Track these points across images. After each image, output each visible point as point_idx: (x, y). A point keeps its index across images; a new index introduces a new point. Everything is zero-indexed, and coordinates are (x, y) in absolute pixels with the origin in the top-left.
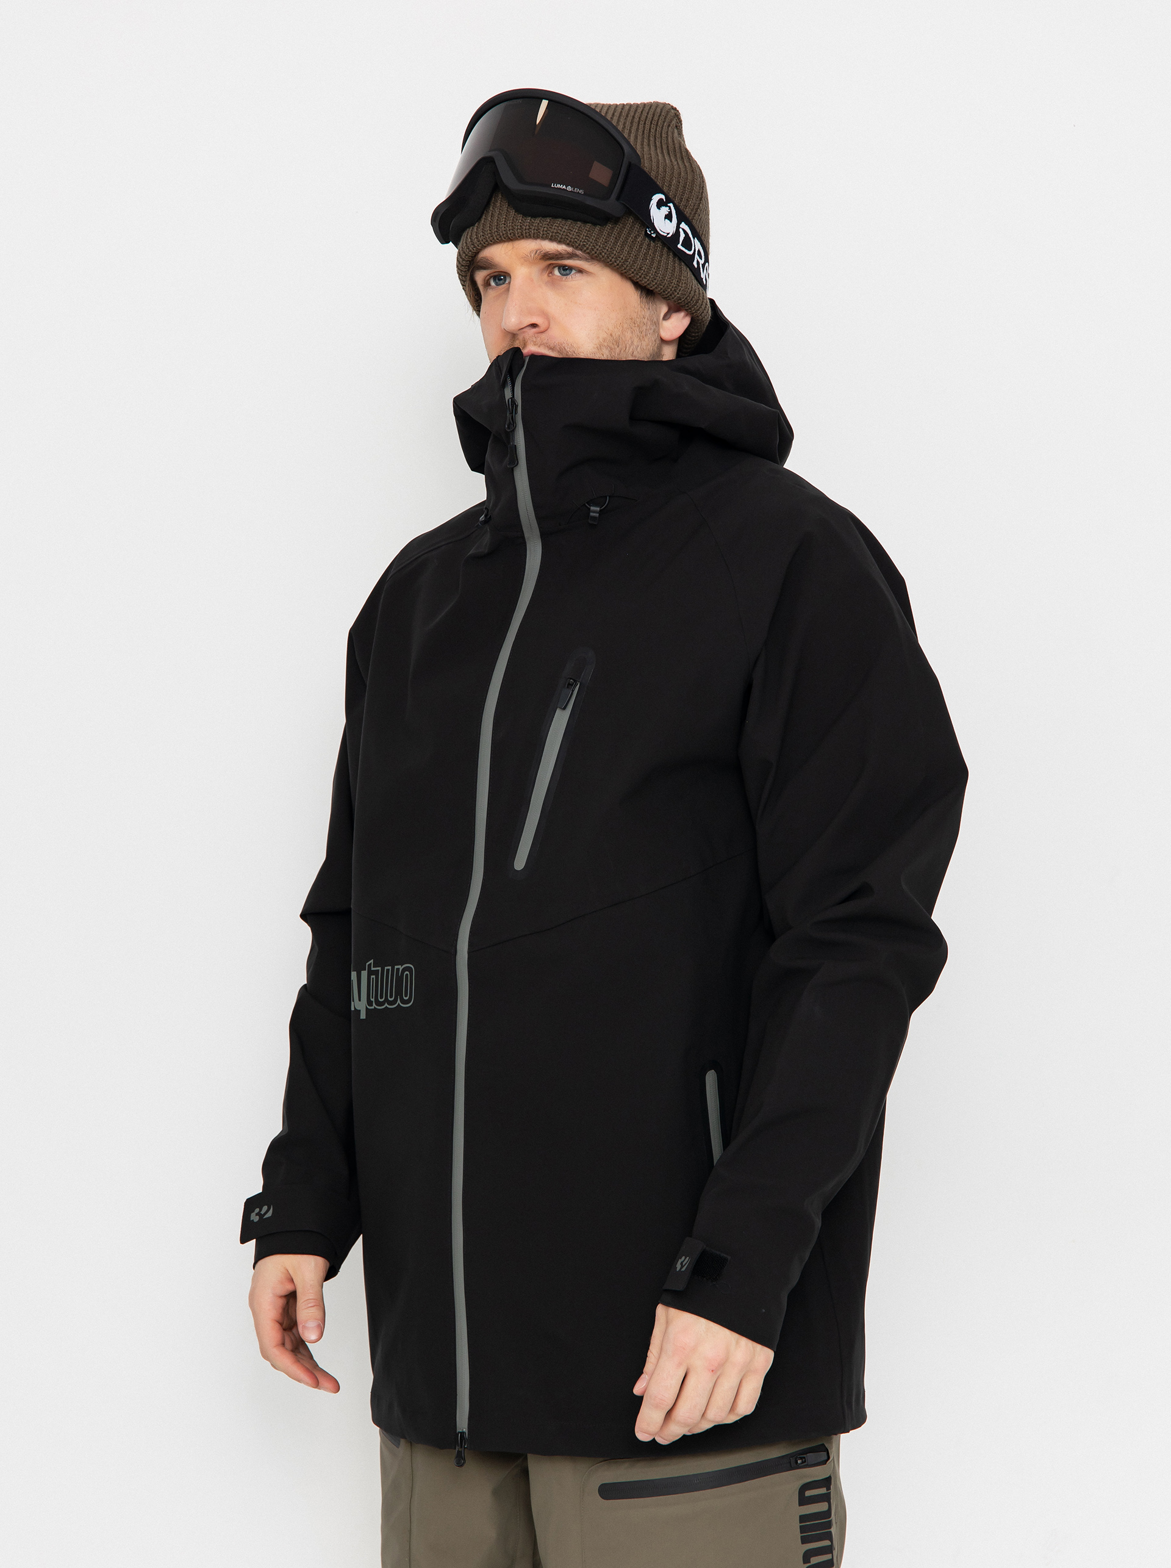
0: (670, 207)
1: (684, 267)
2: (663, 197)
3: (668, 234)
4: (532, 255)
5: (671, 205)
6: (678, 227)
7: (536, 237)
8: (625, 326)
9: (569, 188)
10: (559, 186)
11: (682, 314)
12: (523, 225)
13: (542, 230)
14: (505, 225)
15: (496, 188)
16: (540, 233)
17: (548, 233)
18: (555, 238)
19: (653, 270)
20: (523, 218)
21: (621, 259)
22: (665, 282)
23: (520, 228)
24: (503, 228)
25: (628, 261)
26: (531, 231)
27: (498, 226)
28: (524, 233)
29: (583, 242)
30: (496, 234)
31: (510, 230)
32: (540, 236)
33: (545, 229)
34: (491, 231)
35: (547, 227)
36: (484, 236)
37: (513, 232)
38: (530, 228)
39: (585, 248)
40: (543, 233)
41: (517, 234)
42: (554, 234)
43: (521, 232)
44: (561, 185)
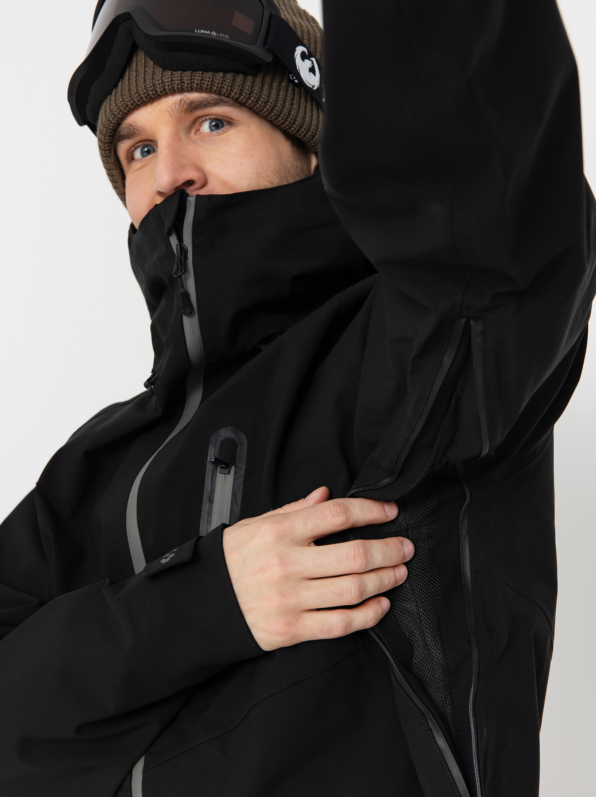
0: (312, 61)
2: (306, 50)
3: (314, 87)
4: (177, 107)
5: (313, 59)
7: (181, 90)
9: (214, 33)
10: (202, 31)
12: (165, 79)
13: (186, 80)
14: (144, 83)
15: (134, 49)
16: (185, 83)
17: (193, 82)
18: (201, 86)
19: (301, 116)
20: (163, 72)
21: (270, 104)
22: (312, 129)
23: (161, 82)
24: (143, 86)
25: (277, 106)
26: (174, 83)
27: (137, 86)
28: (167, 88)
29: (229, 88)
30: (137, 94)
31: (151, 87)
32: (185, 86)
33: (189, 78)
34: (130, 94)
35: (191, 76)
36: (123, 101)
37: (155, 89)
38: (173, 80)
39: (233, 94)
40: (188, 82)
41: (159, 90)
42: (199, 82)
43: (163, 87)
44: (206, 31)
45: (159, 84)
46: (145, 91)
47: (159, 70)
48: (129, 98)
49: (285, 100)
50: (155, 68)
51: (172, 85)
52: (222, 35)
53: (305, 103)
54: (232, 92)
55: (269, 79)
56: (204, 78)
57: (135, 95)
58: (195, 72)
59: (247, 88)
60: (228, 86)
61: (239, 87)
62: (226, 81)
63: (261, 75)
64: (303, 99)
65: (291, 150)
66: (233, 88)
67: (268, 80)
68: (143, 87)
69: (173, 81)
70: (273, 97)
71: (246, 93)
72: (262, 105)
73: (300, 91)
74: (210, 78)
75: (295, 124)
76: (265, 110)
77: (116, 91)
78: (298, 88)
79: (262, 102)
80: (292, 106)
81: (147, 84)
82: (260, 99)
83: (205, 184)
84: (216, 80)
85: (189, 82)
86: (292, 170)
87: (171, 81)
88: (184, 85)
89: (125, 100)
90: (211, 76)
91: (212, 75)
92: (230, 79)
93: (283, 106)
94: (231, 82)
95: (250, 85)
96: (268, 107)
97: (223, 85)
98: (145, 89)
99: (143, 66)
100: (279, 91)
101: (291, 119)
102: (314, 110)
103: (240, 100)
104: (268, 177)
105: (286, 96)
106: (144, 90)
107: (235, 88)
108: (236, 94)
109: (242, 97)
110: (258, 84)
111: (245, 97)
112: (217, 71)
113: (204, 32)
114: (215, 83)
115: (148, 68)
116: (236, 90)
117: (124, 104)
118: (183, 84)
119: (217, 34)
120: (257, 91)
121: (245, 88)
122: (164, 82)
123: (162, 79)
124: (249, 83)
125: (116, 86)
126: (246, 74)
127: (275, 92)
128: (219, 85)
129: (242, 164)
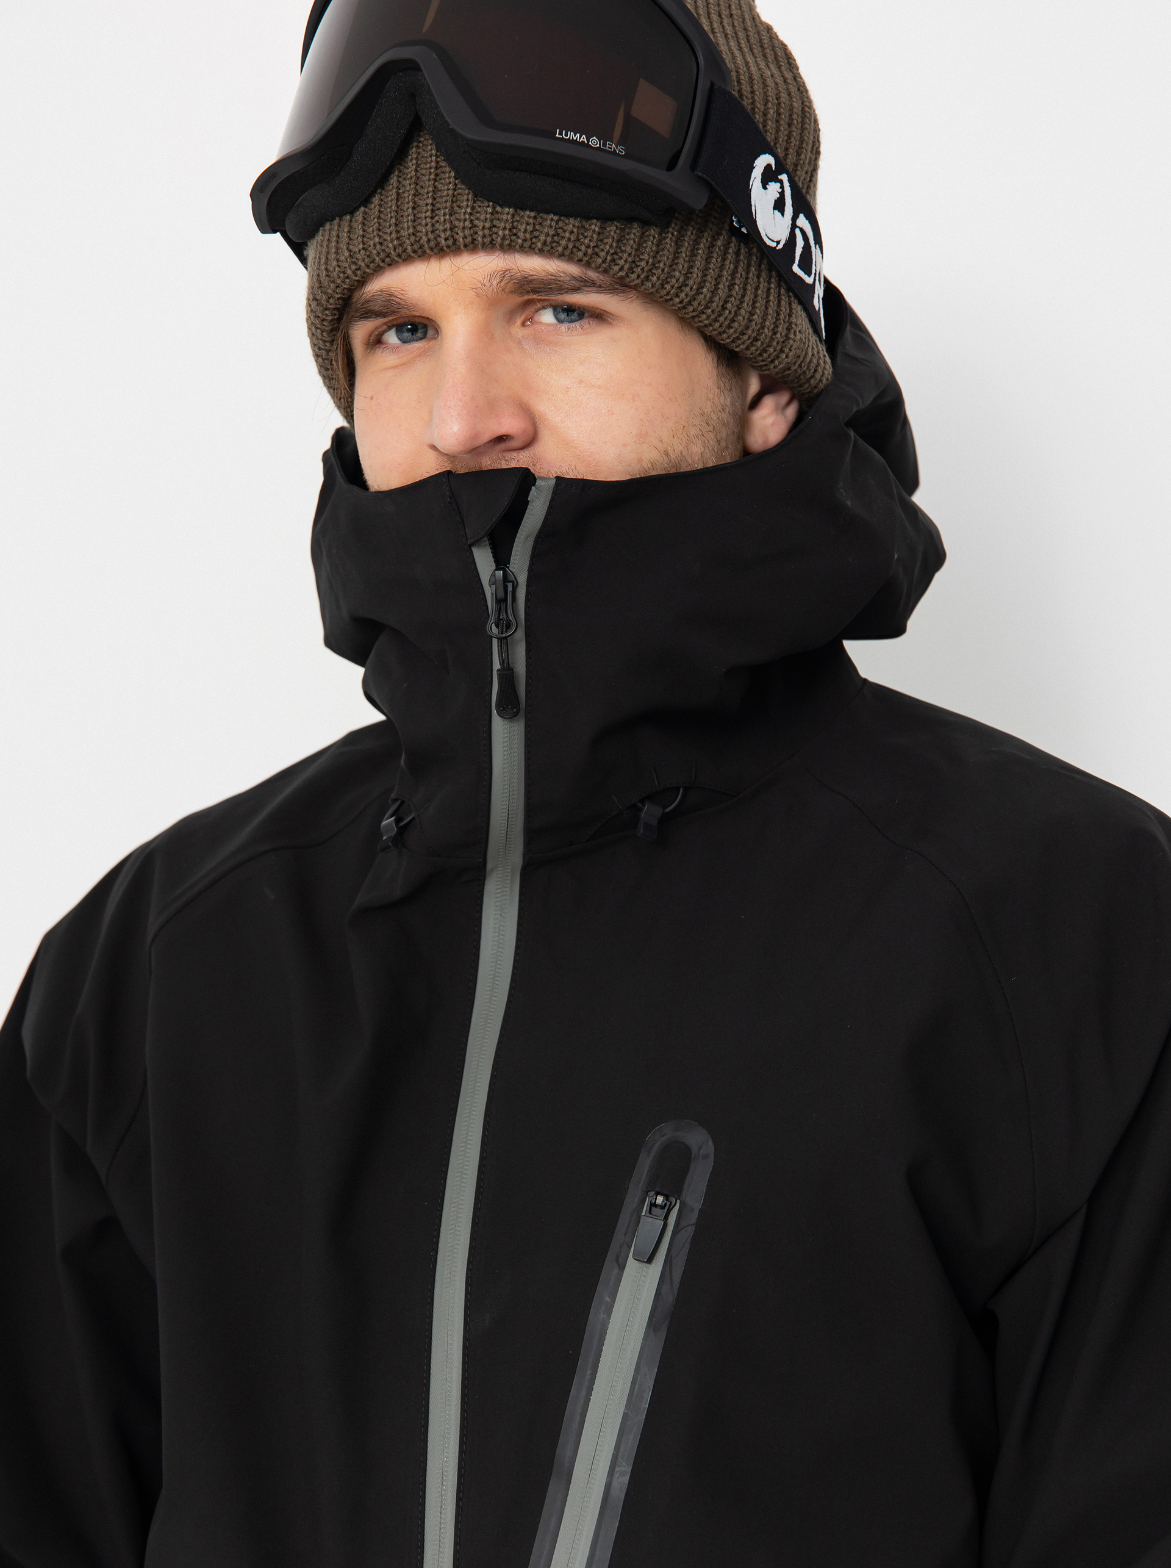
0: (781, 182)
1: (798, 309)
2: (773, 162)
3: (778, 243)
4: (495, 283)
5: (784, 177)
6: (794, 226)
7: (508, 247)
8: (693, 431)
9: (596, 142)
10: (572, 135)
11: (785, 397)
12: (478, 219)
13: (522, 230)
14: (432, 218)
15: (414, 129)
16: (518, 237)
17: (535, 237)
18: (552, 248)
19: (745, 310)
20: (474, 202)
21: (688, 289)
22: (763, 335)
23: (470, 226)
24: (430, 225)
25: (702, 293)
26: (496, 233)
27: (414, 221)
28: (480, 239)
29: (609, 258)
30: (412, 238)
31: (445, 230)
32: (517, 243)
33: (530, 228)
34: (398, 232)
35: (534, 223)
36: (381, 244)
37: (453, 236)
38: (495, 226)
39: (616, 268)
40: (525, 237)
41: (461, 240)
42: (549, 240)
43: (471, 235)
44: (578, 135)
45: (464, 228)
46: (431, 236)
47: (466, 196)
48: (396, 242)
49: (718, 279)
50: (459, 186)
51: (491, 235)
52: (612, 145)
53: (756, 280)
54: (615, 265)
55: (692, 233)
56: (560, 231)
57: (409, 239)
58: (541, 215)
59: (646, 257)
60: (608, 252)
61: (630, 255)
62: (605, 241)
63: (676, 224)
64: (753, 269)
65: (715, 372)
66: (618, 257)
67: (690, 235)
68: (429, 228)
69: (494, 229)
70: (696, 273)
71: (643, 269)
72: (672, 292)
73: (750, 254)
74: (572, 232)
75: (732, 328)
76: (677, 300)
77: (365, 213)
78: (746, 244)
79: (673, 287)
80: (730, 290)
81: (437, 222)
82: (669, 280)
83: (531, 441)
84: (586, 237)
85: (528, 236)
86: (714, 417)
87: (490, 228)
88: (516, 240)
89: (386, 243)
90: (575, 230)
91: (578, 227)
92: (613, 238)
93: (712, 292)
94: (614, 245)
95: (652, 251)
96: (682, 295)
97: (597, 250)
98: (433, 232)
99: (432, 176)
100: (708, 260)
101: (726, 318)
102: (772, 291)
103: (628, 280)
104: (661, 441)
105: (722, 268)
106: (429, 233)
107: (621, 258)
108: (621, 269)
109: (634, 276)
110: (668, 246)
111: (639, 276)
112: (588, 218)
113: (575, 139)
114: (581, 245)
115: (443, 181)
116: (622, 262)
117: (383, 250)
118: (513, 238)
119: (600, 145)
120: (665, 264)
121: (641, 257)
122: (475, 226)
123: (472, 218)
124: (650, 246)
125: (366, 202)
126: (646, 223)
127: (701, 262)
128: (590, 251)
129: (612, 414)
